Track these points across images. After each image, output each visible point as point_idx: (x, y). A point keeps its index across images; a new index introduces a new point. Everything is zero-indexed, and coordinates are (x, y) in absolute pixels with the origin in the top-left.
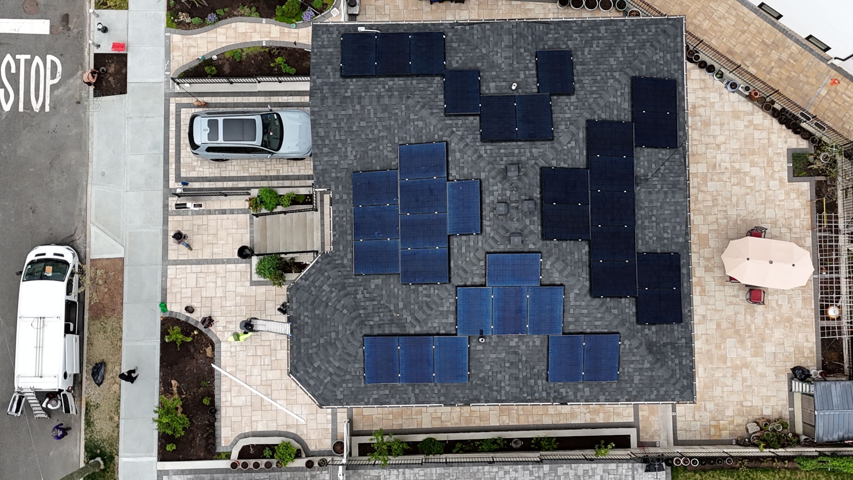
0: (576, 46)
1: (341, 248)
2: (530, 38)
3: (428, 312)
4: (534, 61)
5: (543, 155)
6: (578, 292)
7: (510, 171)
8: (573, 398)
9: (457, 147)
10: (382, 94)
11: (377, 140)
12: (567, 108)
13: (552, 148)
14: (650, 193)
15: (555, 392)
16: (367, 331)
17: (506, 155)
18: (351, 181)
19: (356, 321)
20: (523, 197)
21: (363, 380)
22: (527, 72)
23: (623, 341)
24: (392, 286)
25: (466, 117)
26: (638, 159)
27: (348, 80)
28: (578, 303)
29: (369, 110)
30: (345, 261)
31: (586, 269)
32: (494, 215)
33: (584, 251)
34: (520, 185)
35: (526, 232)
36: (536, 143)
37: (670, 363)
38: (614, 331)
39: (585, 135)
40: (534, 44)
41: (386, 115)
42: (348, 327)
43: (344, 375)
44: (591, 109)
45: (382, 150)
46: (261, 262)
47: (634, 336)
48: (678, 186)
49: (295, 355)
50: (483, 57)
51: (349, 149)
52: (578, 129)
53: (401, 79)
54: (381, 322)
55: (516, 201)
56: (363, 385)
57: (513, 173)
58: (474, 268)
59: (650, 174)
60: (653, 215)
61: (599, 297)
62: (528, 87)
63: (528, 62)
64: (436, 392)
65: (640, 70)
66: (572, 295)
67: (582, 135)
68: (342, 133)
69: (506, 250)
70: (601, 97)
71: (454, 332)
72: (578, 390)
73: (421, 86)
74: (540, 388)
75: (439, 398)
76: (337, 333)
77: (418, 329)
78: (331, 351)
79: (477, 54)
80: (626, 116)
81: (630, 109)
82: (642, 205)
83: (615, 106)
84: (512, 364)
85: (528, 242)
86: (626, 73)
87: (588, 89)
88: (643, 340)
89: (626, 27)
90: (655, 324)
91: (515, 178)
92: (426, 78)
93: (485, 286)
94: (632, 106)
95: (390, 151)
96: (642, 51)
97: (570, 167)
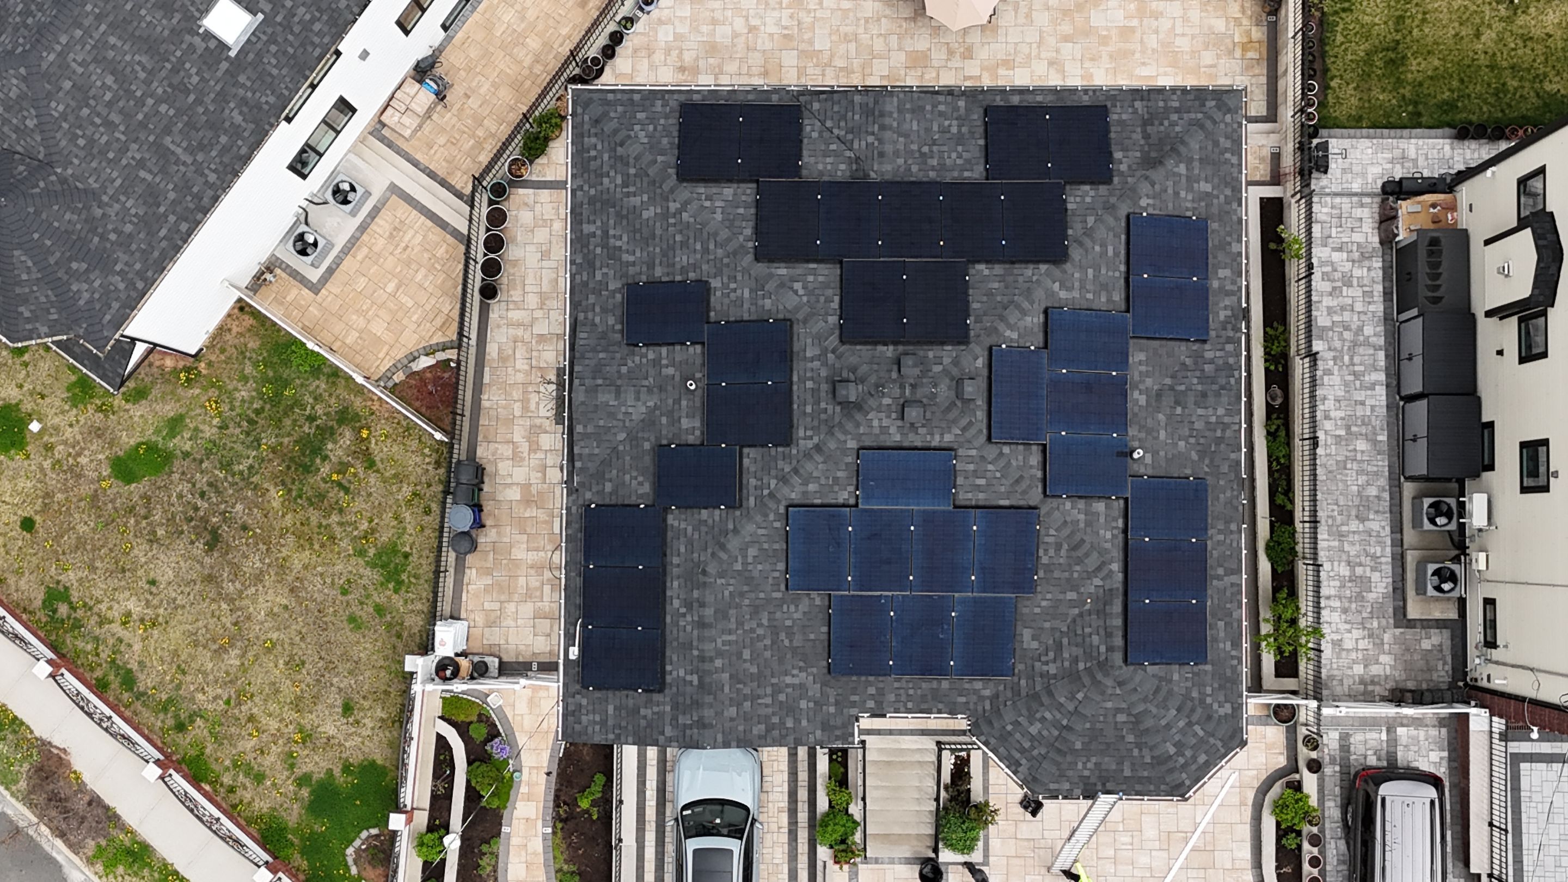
0: (618, 275)
1: (963, 699)
2: (601, 355)
3: (1087, 546)
4: (644, 350)
5: (819, 338)
6: (1057, 284)
7: (847, 397)
8: (1235, 299)
9: (799, 489)
10: (696, 618)
11: (774, 629)
12: (732, 295)
13: (805, 321)
14: (881, 155)
15: (1225, 329)
16: (1118, 657)
17: (818, 402)
18: (845, 679)
19: (1099, 676)
20: (894, 375)
21: (1201, 667)
22: (664, 362)
23: (1141, 207)
24: (1037, 610)
25: (745, 471)
26: (821, 173)
27: (669, 679)
28: (1077, 284)
29: (724, 643)
30: (987, 693)
31: (1018, 269)
32: (923, 426)
33: (986, 272)
34: (873, 379)
35: (955, 372)
36: (796, 349)
37: (1178, 129)
38: (1123, 224)
39: (783, 265)
40: (611, 348)
41: (732, 612)
42: (1109, 691)
43: (1192, 699)
44: (735, 253)
45: (794, 621)
46: (951, 845)
47: (1133, 190)
48: (871, 105)
49: (1152, 787)
50: (633, 438)
51: (788, 680)
52: (771, 276)
53: (668, 584)
54: (1102, 632)
55: (902, 387)
56: (1208, 667)
57: (852, 393)
58: (1014, 463)
59: (848, 154)
60: (919, 151)
61: (1067, 247)
62: (691, 361)
63: (644, 360)
64: (1221, 537)
65: (667, 165)
66: (1063, 294)
67: (782, 271)
68: (760, 692)
69: (985, 407)
70: (716, 234)
71: (1122, 502)
72: (1221, 289)
73: (682, 550)
74: (1218, 354)
75: (1232, 532)
76: (1118, 710)
77: (1116, 567)
78: (1149, 723)
79: (628, 448)
80: (748, 192)
81: (735, 185)
82: (902, 170)
83: (729, 210)
84: (1177, 403)
85: (973, 369)
86: (672, 191)
87: (698, 256)
88: (1138, 174)
89: (586, 188)
90: (1111, 153)
91: (860, 387)
92: (669, 540)
93: (1045, 446)
94: (730, 181)
95: (797, 606)
96: (632, 161)
97: (838, 292)
